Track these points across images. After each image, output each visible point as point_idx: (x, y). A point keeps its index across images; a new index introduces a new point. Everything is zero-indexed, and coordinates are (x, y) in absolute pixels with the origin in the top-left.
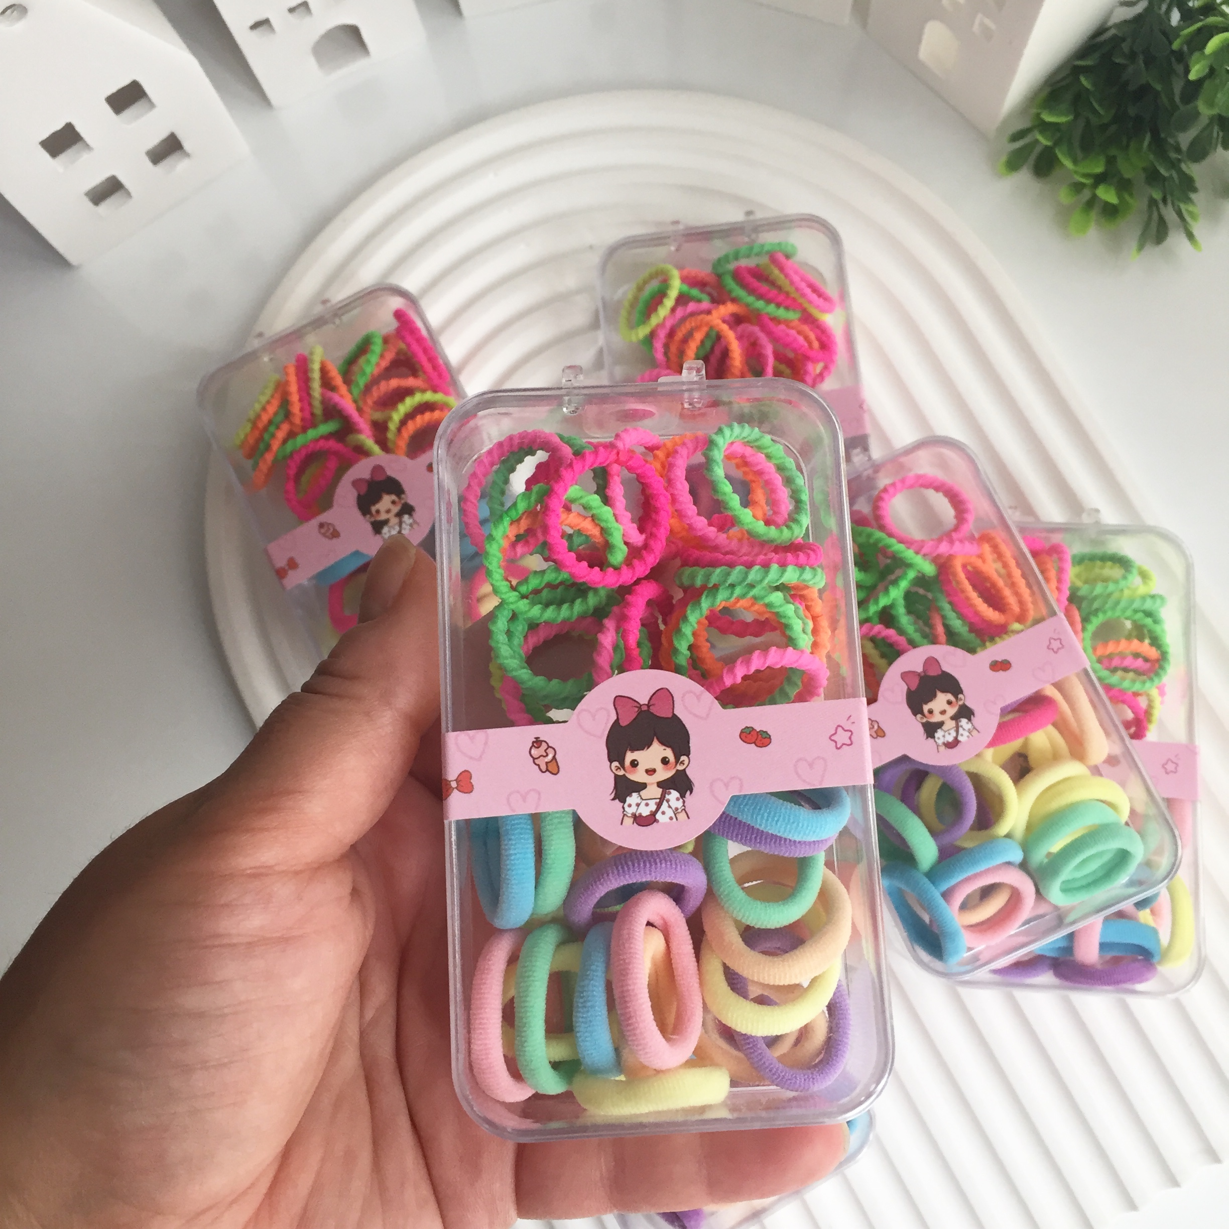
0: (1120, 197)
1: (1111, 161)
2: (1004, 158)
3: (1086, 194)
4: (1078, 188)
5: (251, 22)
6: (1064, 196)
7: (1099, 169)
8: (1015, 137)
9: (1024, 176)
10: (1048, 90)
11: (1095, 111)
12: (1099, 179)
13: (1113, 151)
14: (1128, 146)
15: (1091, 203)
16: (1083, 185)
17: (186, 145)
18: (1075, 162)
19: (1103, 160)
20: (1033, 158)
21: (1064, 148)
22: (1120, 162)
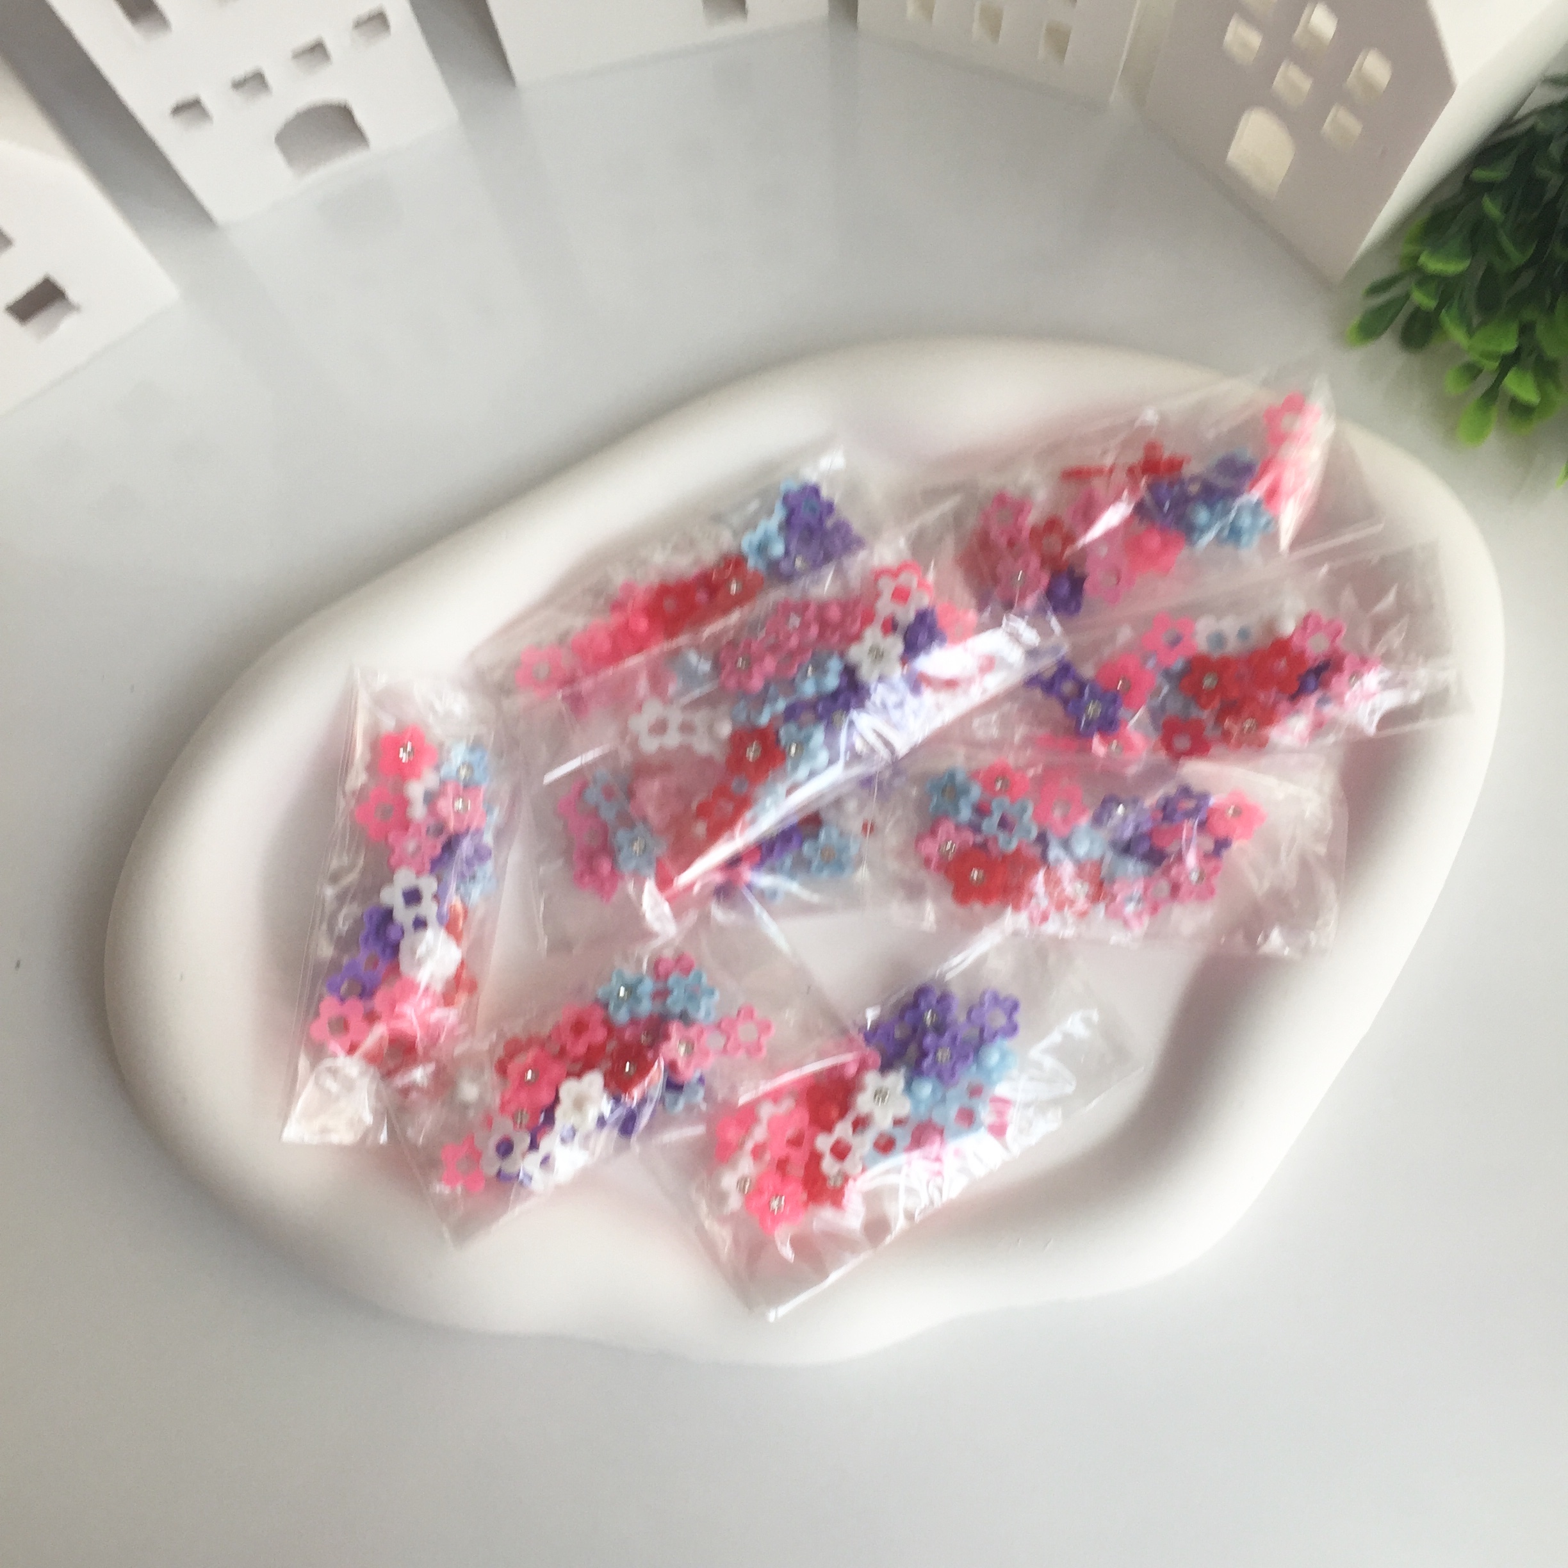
0: (1541, 388)
1: (1526, 330)
2: (1356, 319)
3: (1484, 383)
4: (1472, 371)
5: (172, 102)
6: (1452, 384)
7: (1509, 346)
8: (1376, 289)
9: (1386, 346)
10: (1426, 214)
11: (1502, 253)
12: (1508, 362)
13: (1528, 314)
14: (1552, 308)
15: (1492, 394)
16: (1481, 370)
17: (72, 294)
18: (1470, 333)
19: (1514, 328)
20: (1401, 319)
21: (1454, 311)
22: (1540, 330)
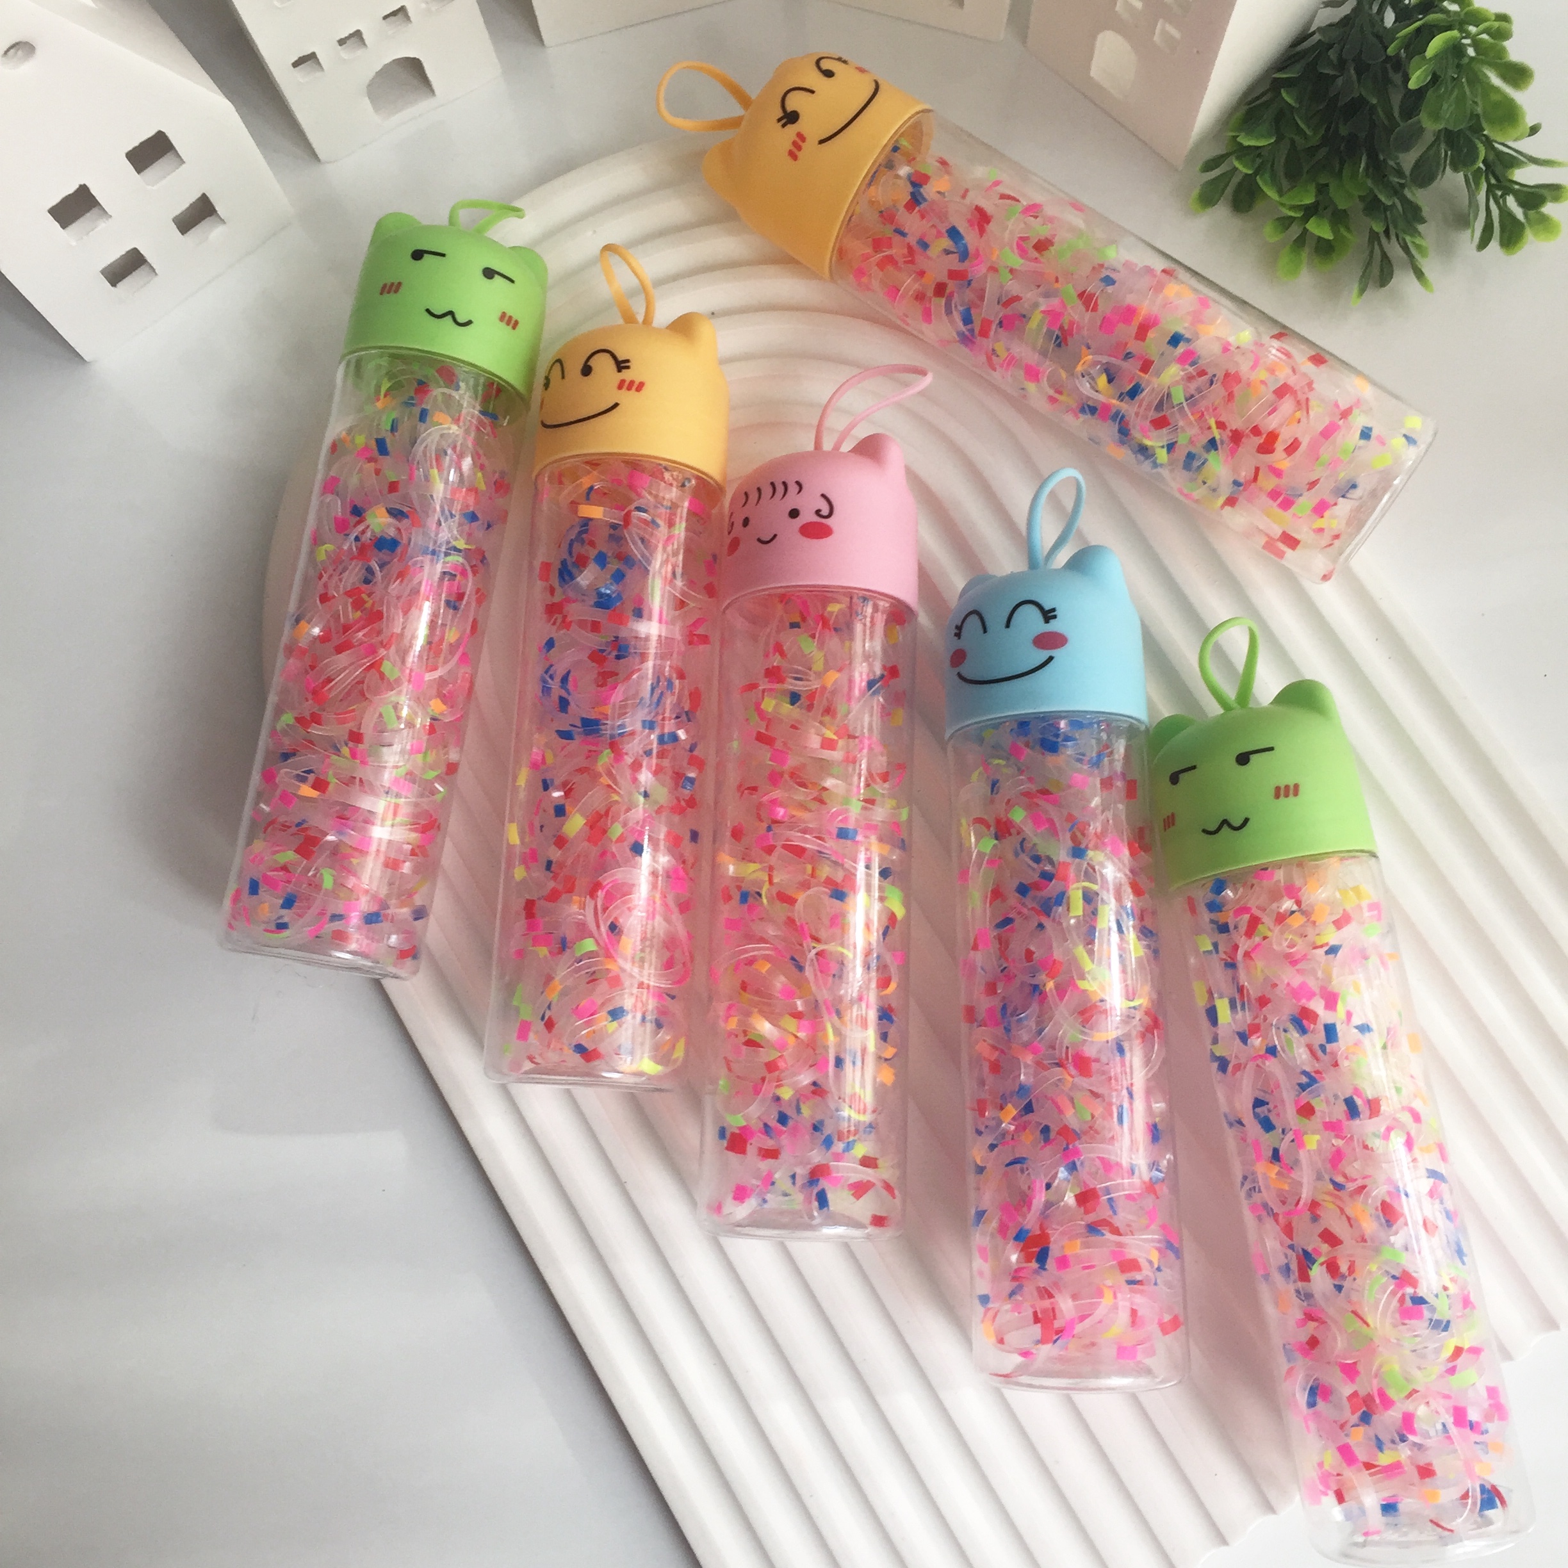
0: (1335, 231)
1: (1322, 189)
2: (1196, 192)
3: (1295, 231)
4: (1285, 223)
5: (294, 58)
6: (1270, 233)
7: (1309, 200)
8: (1209, 166)
9: (1221, 212)
10: (1244, 109)
11: (1300, 131)
12: (1310, 211)
13: (1324, 179)
14: (1341, 171)
15: (1301, 240)
16: (1291, 220)
17: (220, 209)
18: (1281, 193)
19: (1312, 189)
20: (1229, 191)
21: (1267, 176)
22: (1333, 191)
